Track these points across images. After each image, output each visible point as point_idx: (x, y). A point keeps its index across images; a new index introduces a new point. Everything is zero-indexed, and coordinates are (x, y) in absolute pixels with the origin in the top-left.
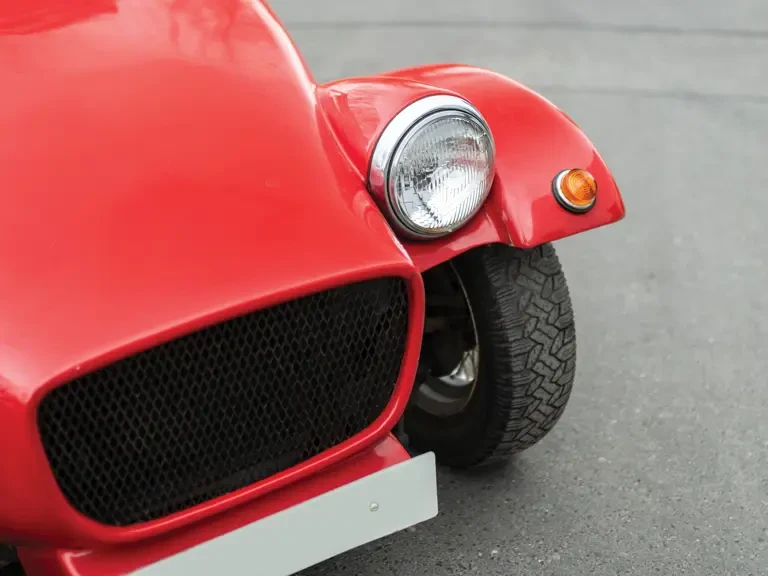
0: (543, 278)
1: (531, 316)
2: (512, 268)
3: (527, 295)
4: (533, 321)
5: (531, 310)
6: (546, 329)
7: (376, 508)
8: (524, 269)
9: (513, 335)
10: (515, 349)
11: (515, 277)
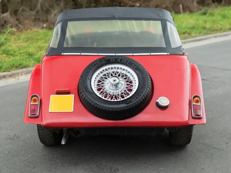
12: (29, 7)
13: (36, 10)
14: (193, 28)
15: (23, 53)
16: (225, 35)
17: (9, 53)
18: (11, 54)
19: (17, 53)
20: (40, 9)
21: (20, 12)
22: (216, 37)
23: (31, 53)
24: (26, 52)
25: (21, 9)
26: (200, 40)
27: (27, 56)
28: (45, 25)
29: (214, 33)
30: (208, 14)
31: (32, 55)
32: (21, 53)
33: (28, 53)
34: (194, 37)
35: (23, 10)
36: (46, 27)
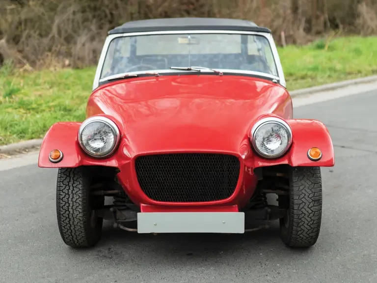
0: (311, 183)
1: (303, 193)
2: (301, 177)
3: (303, 186)
4: (303, 195)
5: (304, 191)
6: (308, 199)
7: (224, 223)
8: (305, 179)
9: (296, 197)
10: (296, 202)
11: (301, 180)
12: (38, 32)
13: (50, 36)
14: (315, 69)
15: (55, 106)
16: (369, 82)
17: (29, 107)
18: (33, 109)
19: (43, 107)
20: (56, 36)
21: (23, 39)
22: (356, 83)
23: (68, 108)
24: (59, 105)
25: (25, 34)
26: (333, 89)
27: (62, 112)
28: (67, 62)
29: (352, 78)
30: (326, 48)
31: (70, 110)
32: (50, 107)
33: (62, 107)
34: (322, 84)
35: (29, 36)
36: (69, 65)
